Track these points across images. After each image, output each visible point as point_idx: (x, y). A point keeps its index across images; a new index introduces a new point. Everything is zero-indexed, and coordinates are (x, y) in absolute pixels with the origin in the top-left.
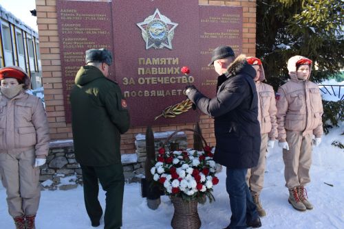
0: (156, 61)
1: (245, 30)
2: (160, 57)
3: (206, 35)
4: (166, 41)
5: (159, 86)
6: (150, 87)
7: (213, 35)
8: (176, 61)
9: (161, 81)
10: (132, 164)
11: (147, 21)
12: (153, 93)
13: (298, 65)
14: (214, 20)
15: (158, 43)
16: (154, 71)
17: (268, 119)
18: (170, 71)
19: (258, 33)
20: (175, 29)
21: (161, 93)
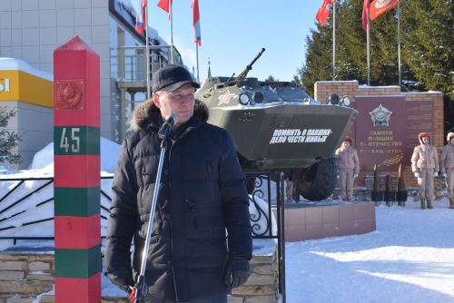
0: (379, 133)
1: (436, 114)
2: (382, 130)
3: (410, 118)
4: (385, 122)
5: (380, 148)
6: (375, 148)
7: (415, 118)
8: (391, 133)
9: (382, 144)
10: (364, 191)
11: (374, 111)
12: (377, 151)
13: (451, 138)
14: (415, 109)
15: (380, 123)
16: (378, 138)
17: (433, 161)
18: (388, 139)
19: (445, 116)
20: (391, 116)
21: (382, 151)
